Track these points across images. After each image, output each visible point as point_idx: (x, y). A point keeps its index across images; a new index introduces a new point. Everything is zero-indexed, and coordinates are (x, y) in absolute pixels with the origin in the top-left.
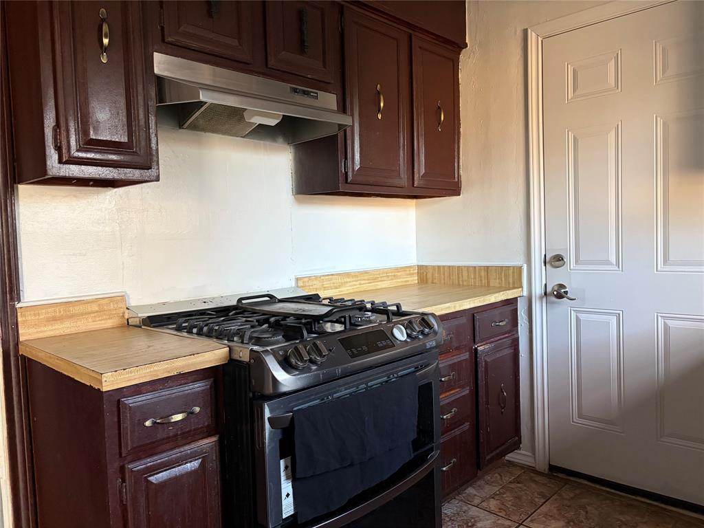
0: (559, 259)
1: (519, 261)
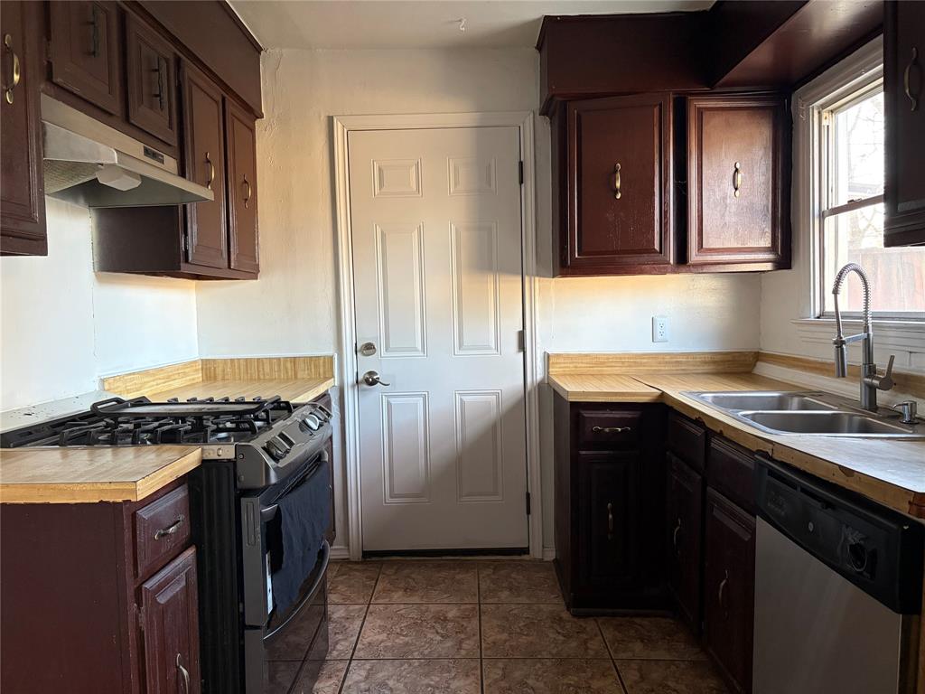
0: (369, 348)
1: (329, 350)
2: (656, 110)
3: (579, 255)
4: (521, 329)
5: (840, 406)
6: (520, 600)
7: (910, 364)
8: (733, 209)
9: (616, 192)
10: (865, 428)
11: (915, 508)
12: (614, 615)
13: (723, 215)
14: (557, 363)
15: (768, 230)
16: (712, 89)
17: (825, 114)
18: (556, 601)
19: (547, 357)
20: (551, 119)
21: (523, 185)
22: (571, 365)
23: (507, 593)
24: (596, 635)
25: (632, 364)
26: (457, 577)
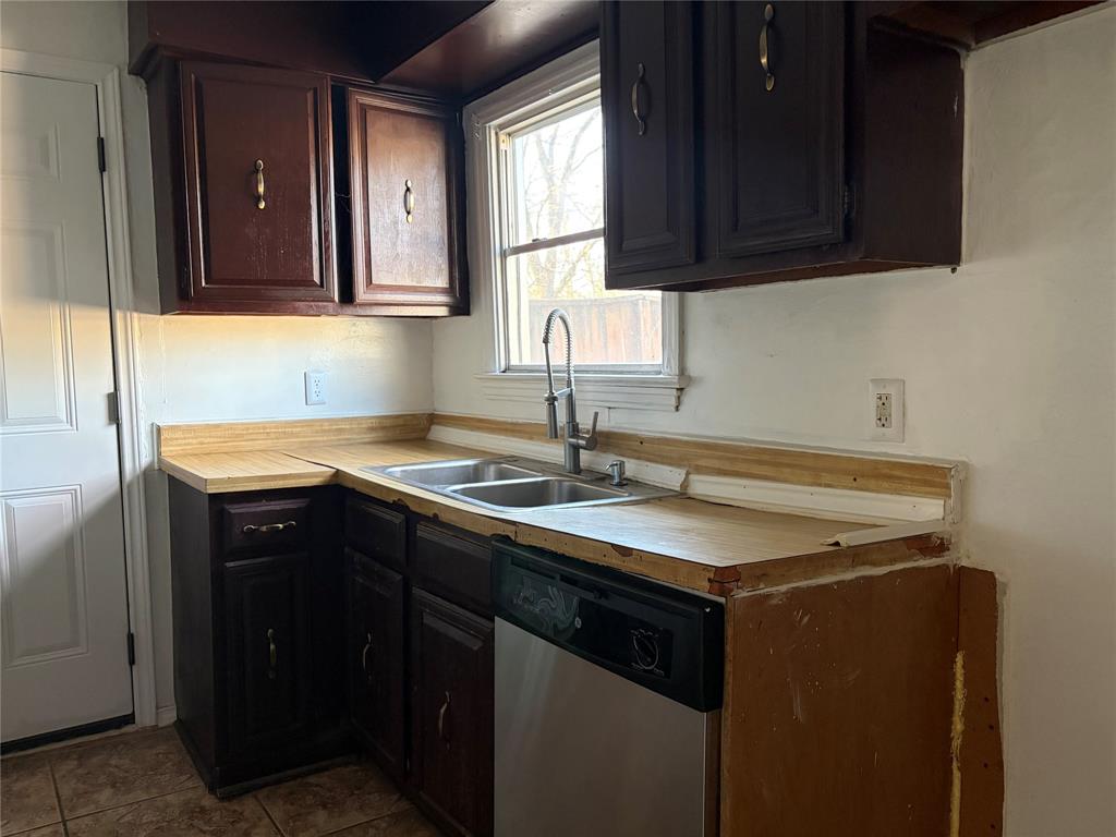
2: (310, 95)
3: (206, 283)
4: (112, 390)
5: (544, 473)
6: (130, 798)
7: (609, 421)
8: (406, 238)
9: (258, 199)
10: (575, 496)
11: (716, 585)
12: (278, 782)
13: (394, 244)
14: (172, 439)
15: (445, 267)
16: (376, 83)
17: (502, 137)
18: (190, 784)
19: (158, 432)
20: (147, 83)
21: (105, 174)
22: (194, 441)
23: (107, 792)
24: (260, 819)
25: (283, 435)
26: (17, 787)
